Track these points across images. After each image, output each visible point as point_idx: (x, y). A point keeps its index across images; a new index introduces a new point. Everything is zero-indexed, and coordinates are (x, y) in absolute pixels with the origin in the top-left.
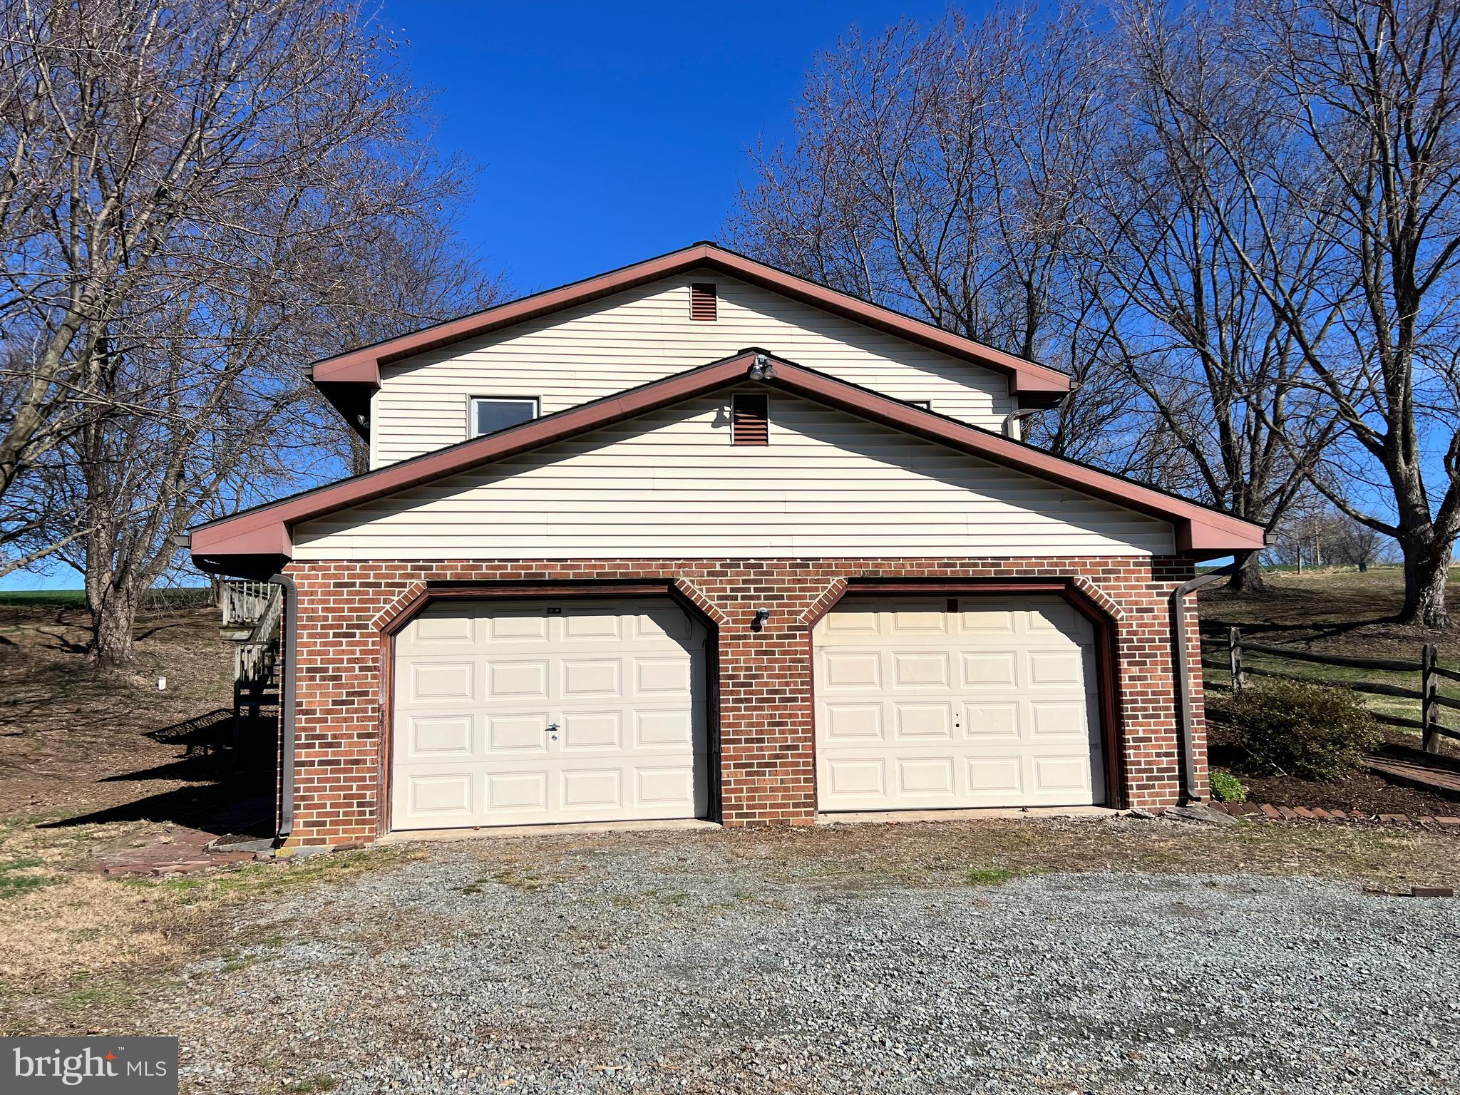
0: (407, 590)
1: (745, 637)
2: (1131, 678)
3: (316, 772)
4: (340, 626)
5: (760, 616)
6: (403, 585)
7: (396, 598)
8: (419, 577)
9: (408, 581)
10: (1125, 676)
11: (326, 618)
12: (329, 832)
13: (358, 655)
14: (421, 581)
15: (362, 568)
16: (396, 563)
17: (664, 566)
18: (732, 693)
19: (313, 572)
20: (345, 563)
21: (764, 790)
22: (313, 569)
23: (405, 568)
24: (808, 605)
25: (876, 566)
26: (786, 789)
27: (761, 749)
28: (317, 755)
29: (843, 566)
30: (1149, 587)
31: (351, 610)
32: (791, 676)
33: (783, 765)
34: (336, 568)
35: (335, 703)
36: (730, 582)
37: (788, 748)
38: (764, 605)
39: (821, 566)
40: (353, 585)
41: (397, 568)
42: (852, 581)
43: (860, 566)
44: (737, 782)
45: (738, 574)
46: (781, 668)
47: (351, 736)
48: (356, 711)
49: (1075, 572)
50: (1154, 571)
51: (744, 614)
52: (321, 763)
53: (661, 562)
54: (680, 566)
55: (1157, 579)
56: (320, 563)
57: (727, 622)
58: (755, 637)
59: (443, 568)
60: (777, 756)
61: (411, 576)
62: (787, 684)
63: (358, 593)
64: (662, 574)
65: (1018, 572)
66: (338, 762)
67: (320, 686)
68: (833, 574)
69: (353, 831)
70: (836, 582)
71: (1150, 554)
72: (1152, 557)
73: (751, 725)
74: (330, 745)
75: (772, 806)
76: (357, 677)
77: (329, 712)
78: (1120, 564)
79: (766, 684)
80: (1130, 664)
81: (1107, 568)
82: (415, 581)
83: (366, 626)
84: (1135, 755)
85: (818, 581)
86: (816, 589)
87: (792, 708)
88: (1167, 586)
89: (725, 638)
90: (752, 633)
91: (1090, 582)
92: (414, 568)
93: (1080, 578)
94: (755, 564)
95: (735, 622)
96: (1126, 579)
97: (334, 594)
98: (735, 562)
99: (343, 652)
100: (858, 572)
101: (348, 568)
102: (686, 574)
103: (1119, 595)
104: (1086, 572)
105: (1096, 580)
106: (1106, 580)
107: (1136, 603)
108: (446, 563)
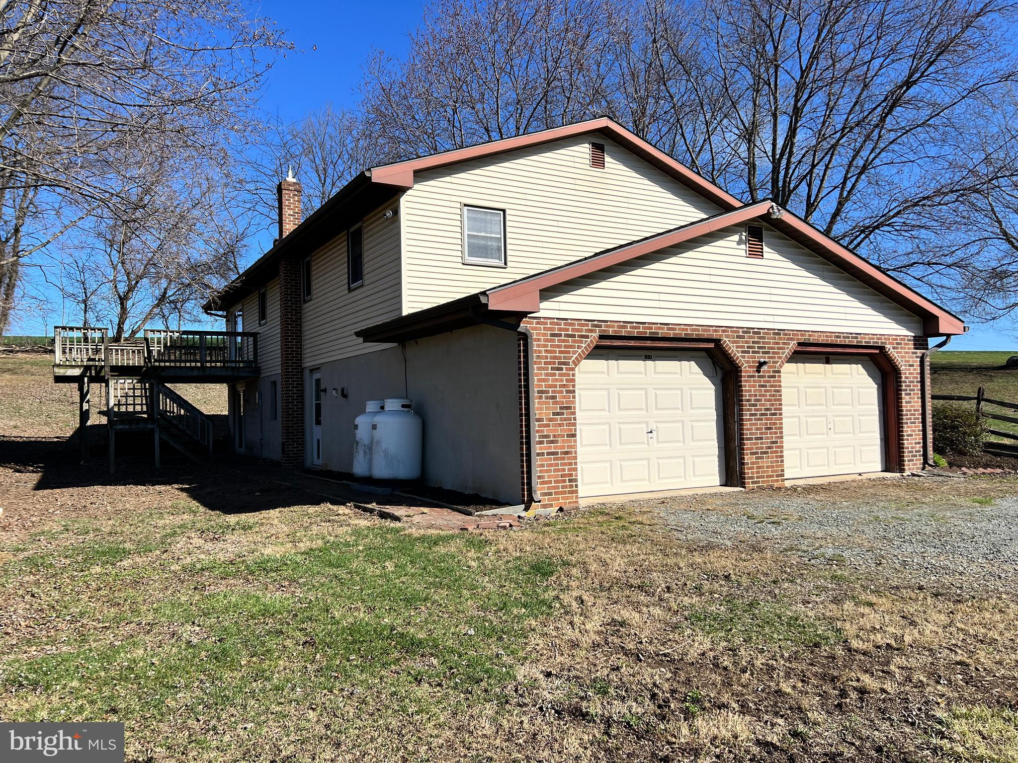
0: (589, 340)
1: (753, 376)
2: (906, 402)
3: (546, 460)
4: (554, 363)
5: (761, 364)
6: (587, 337)
7: (584, 345)
8: (595, 332)
9: (590, 334)
10: (904, 401)
11: (546, 357)
12: (554, 499)
13: (565, 383)
14: (596, 335)
15: (565, 324)
16: (583, 322)
17: (716, 331)
18: (749, 410)
19: (538, 326)
20: (555, 320)
21: (763, 467)
22: (538, 323)
23: (587, 325)
24: (780, 358)
25: (810, 336)
26: (773, 467)
27: (762, 443)
28: (545, 448)
29: (796, 335)
30: (913, 353)
31: (560, 352)
32: (775, 400)
33: (772, 452)
34: (551, 323)
35: (554, 414)
36: (747, 342)
37: (773, 443)
38: (762, 357)
39: (786, 334)
40: (560, 335)
41: (583, 325)
42: (800, 344)
43: (802, 335)
44: (752, 463)
45: (750, 337)
46: (770, 396)
47: (563, 436)
48: (565, 419)
49: (885, 343)
50: (915, 344)
51: (753, 362)
52: (548, 454)
53: (714, 328)
54: (724, 331)
55: (915, 349)
56: (542, 320)
57: (746, 367)
58: (759, 377)
59: (607, 326)
60: (769, 448)
61: (591, 331)
62: (773, 405)
63: (564, 341)
64: (715, 336)
65: (865, 342)
66: (557, 453)
67: (545, 403)
68: (792, 339)
69: (567, 498)
70: (792, 345)
71: (913, 335)
72: (914, 337)
73: (757, 429)
74: (552, 442)
75: (767, 477)
76: (564, 397)
77: (550, 420)
78: (902, 340)
79: (764, 405)
80: (906, 394)
81: (898, 341)
82: (594, 335)
83: (568, 364)
84: (908, 444)
85: (784, 344)
86: (784, 349)
87: (775, 419)
88: (919, 352)
89: (745, 376)
90: (757, 374)
91: (891, 350)
92: (594, 326)
93: (888, 346)
94: (757, 332)
95: (749, 367)
96: (904, 348)
97: (551, 341)
98: (748, 330)
99: (557, 380)
100: (802, 339)
101: (557, 324)
102: (727, 336)
103: (902, 357)
104: (890, 343)
105: (894, 348)
106: (897, 348)
107: (908, 361)
108: (609, 323)
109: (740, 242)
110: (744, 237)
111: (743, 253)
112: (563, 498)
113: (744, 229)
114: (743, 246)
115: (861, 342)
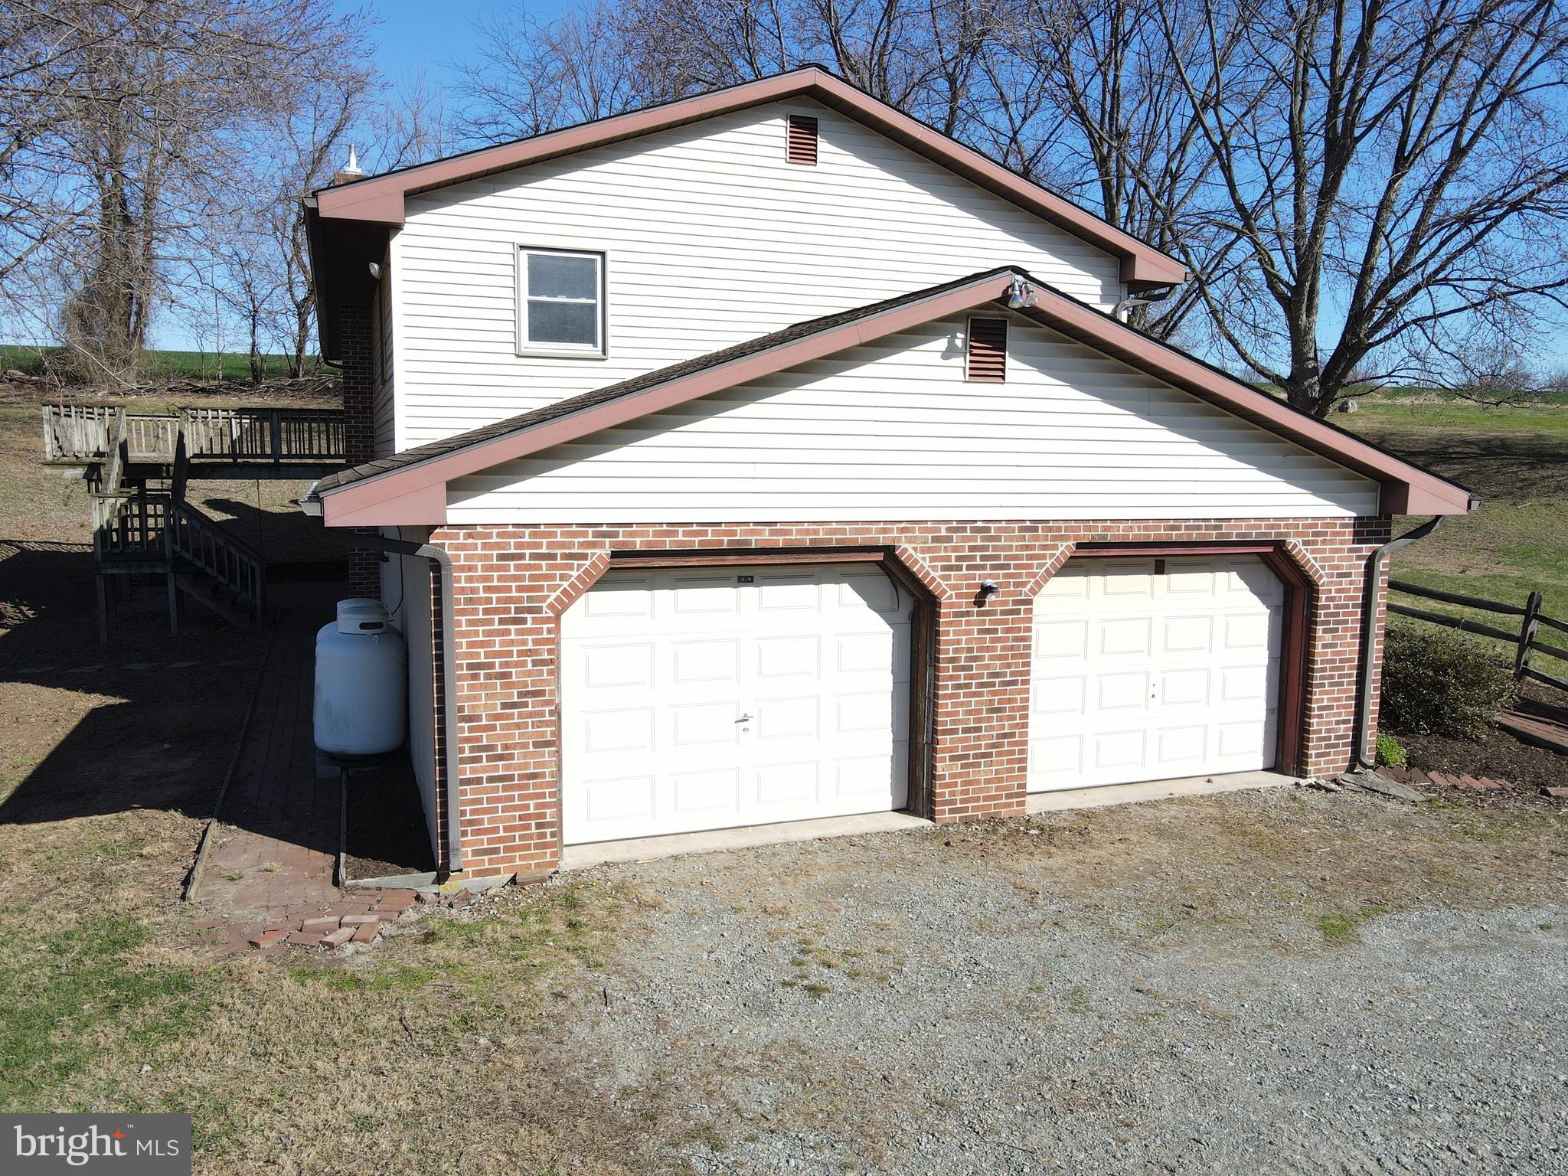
0: (588, 563)
1: (968, 614)
2: (1325, 646)
3: (485, 791)
4: (507, 610)
5: (986, 590)
6: (584, 557)
7: (575, 573)
8: (602, 545)
9: (589, 551)
10: (1319, 644)
11: (489, 601)
12: (503, 860)
13: (530, 646)
14: (605, 551)
15: (533, 535)
16: (574, 528)
17: (884, 531)
18: (951, 678)
19: (470, 541)
20: (511, 529)
21: (978, 782)
22: (470, 536)
23: (585, 534)
24: (1034, 575)
25: (1106, 529)
26: (1000, 780)
27: (978, 738)
28: (485, 770)
29: (1073, 529)
30: (1351, 550)
31: (520, 589)
32: (1014, 657)
33: (999, 754)
34: (499, 535)
35: (504, 706)
36: (955, 549)
37: (1005, 736)
38: (990, 576)
39: (1050, 529)
40: (522, 557)
41: (575, 534)
42: (1079, 546)
43: (1089, 529)
44: (953, 776)
45: (964, 539)
46: (1003, 649)
47: (525, 746)
48: (531, 715)
49: (1287, 535)
50: (1355, 534)
51: (968, 586)
52: (491, 780)
53: (881, 526)
54: (903, 530)
55: (1360, 542)
56: (479, 529)
57: (950, 597)
58: (980, 614)
59: (631, 534)
60: (994, 745)
61: (593, 545)
62: (1009, 666)
63: (529, 567)
64: (882, 540)
65: (1238, 535)
66: (511, 778)
67: (485, 687)
68: (1063, 538)
69: (532, 856)
70: (1064, 549)
71: (1355, 515)
72: (1356, 518)
73: (970, 713)
74: (501, 757)
75: (986, 799)
76: (530, 673)
77: (497, 717)
78: (1327, 525)
79: (987, 667)
80: (1325, 631)
81: (1316, 529)
82: (598, 551)
83: (539, 610)
84: (1318, 724)
85: (1045, 547)
86: (1044, 557)
87: (1012, 692)
88: (1366, 549)
89: (947, 615)
90: (976, 609)
91: (1300, 546)
92: (597, 534)
93: (1292, 540)
94: (982, 528)
95: (958, 596)
96: (1332, 542)
97: (498, 568)
98: (960, 526)
99: (512, 642)
100: (1086, 536)
101: (514, 535)
102: (909, 540)
103: (1324, 559)
104: (1297, 534)
105: (1305, 543)
106: (1314, 543)
107: (1338, 567)
108: (635, 528)
109: (948, 354)
110: (959, 343)
111: (959, 374)
112: (522, 858)
113: (963, 326)
114: (959, 361)
115: (1229, 535)
